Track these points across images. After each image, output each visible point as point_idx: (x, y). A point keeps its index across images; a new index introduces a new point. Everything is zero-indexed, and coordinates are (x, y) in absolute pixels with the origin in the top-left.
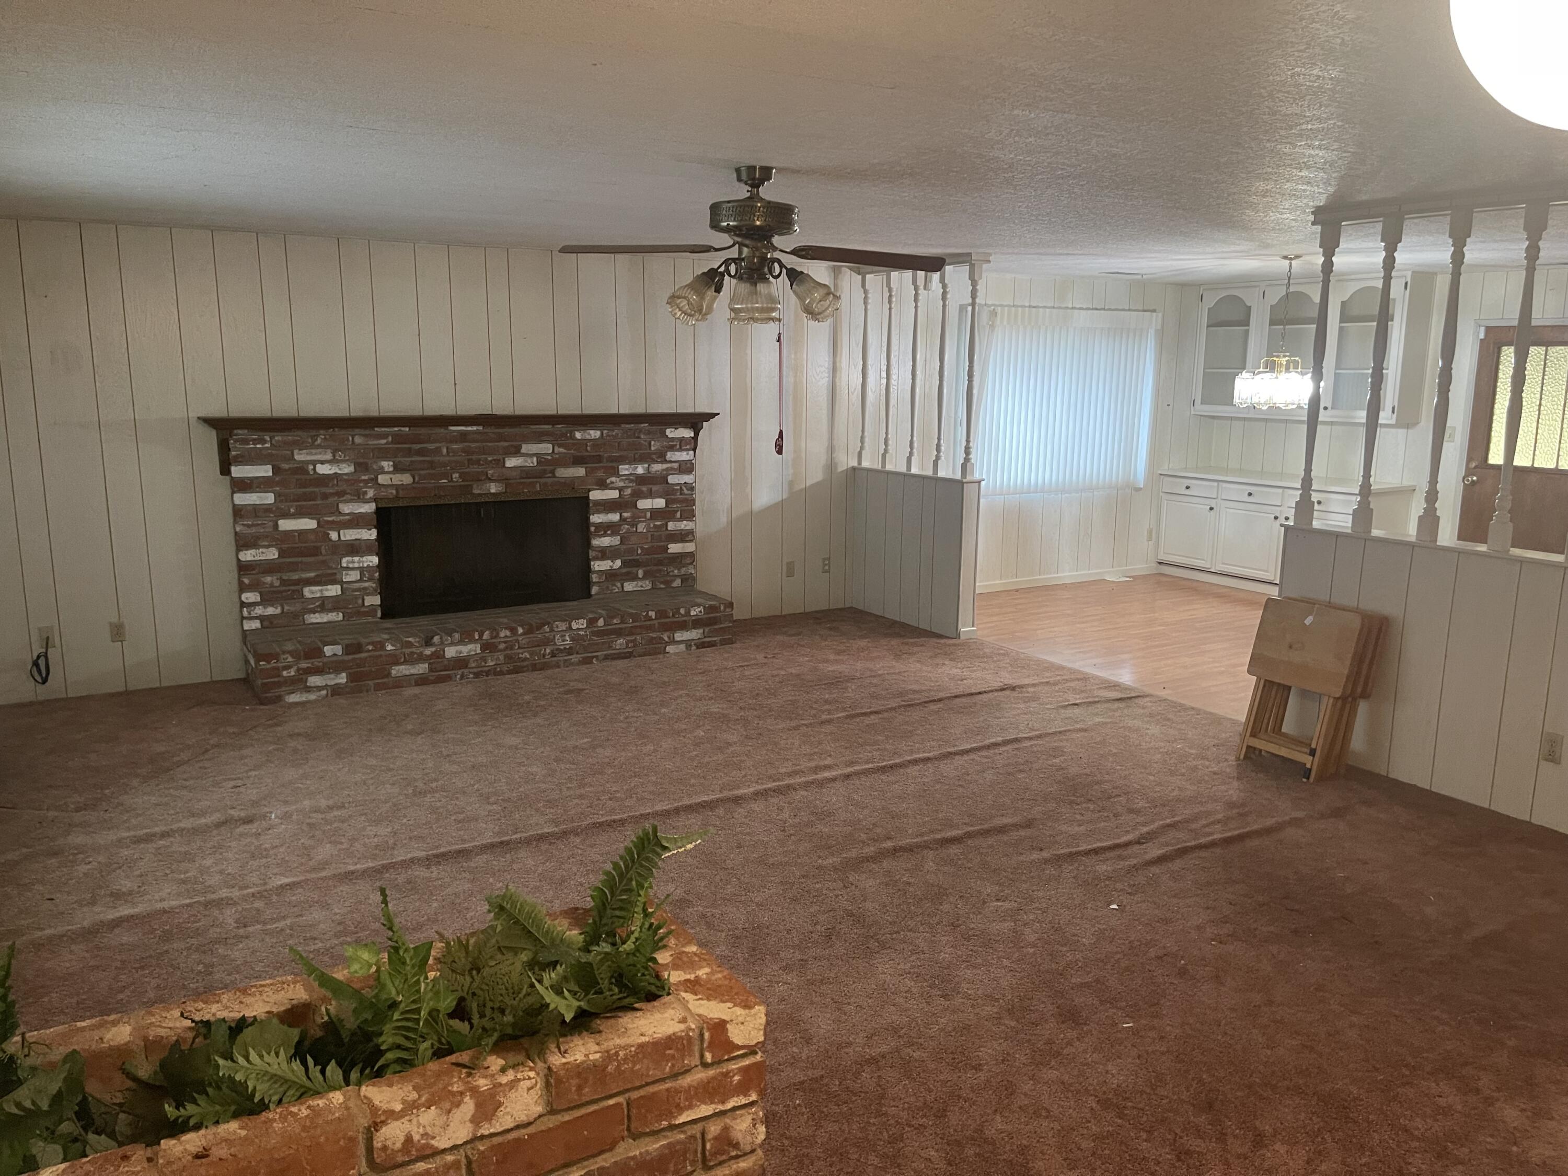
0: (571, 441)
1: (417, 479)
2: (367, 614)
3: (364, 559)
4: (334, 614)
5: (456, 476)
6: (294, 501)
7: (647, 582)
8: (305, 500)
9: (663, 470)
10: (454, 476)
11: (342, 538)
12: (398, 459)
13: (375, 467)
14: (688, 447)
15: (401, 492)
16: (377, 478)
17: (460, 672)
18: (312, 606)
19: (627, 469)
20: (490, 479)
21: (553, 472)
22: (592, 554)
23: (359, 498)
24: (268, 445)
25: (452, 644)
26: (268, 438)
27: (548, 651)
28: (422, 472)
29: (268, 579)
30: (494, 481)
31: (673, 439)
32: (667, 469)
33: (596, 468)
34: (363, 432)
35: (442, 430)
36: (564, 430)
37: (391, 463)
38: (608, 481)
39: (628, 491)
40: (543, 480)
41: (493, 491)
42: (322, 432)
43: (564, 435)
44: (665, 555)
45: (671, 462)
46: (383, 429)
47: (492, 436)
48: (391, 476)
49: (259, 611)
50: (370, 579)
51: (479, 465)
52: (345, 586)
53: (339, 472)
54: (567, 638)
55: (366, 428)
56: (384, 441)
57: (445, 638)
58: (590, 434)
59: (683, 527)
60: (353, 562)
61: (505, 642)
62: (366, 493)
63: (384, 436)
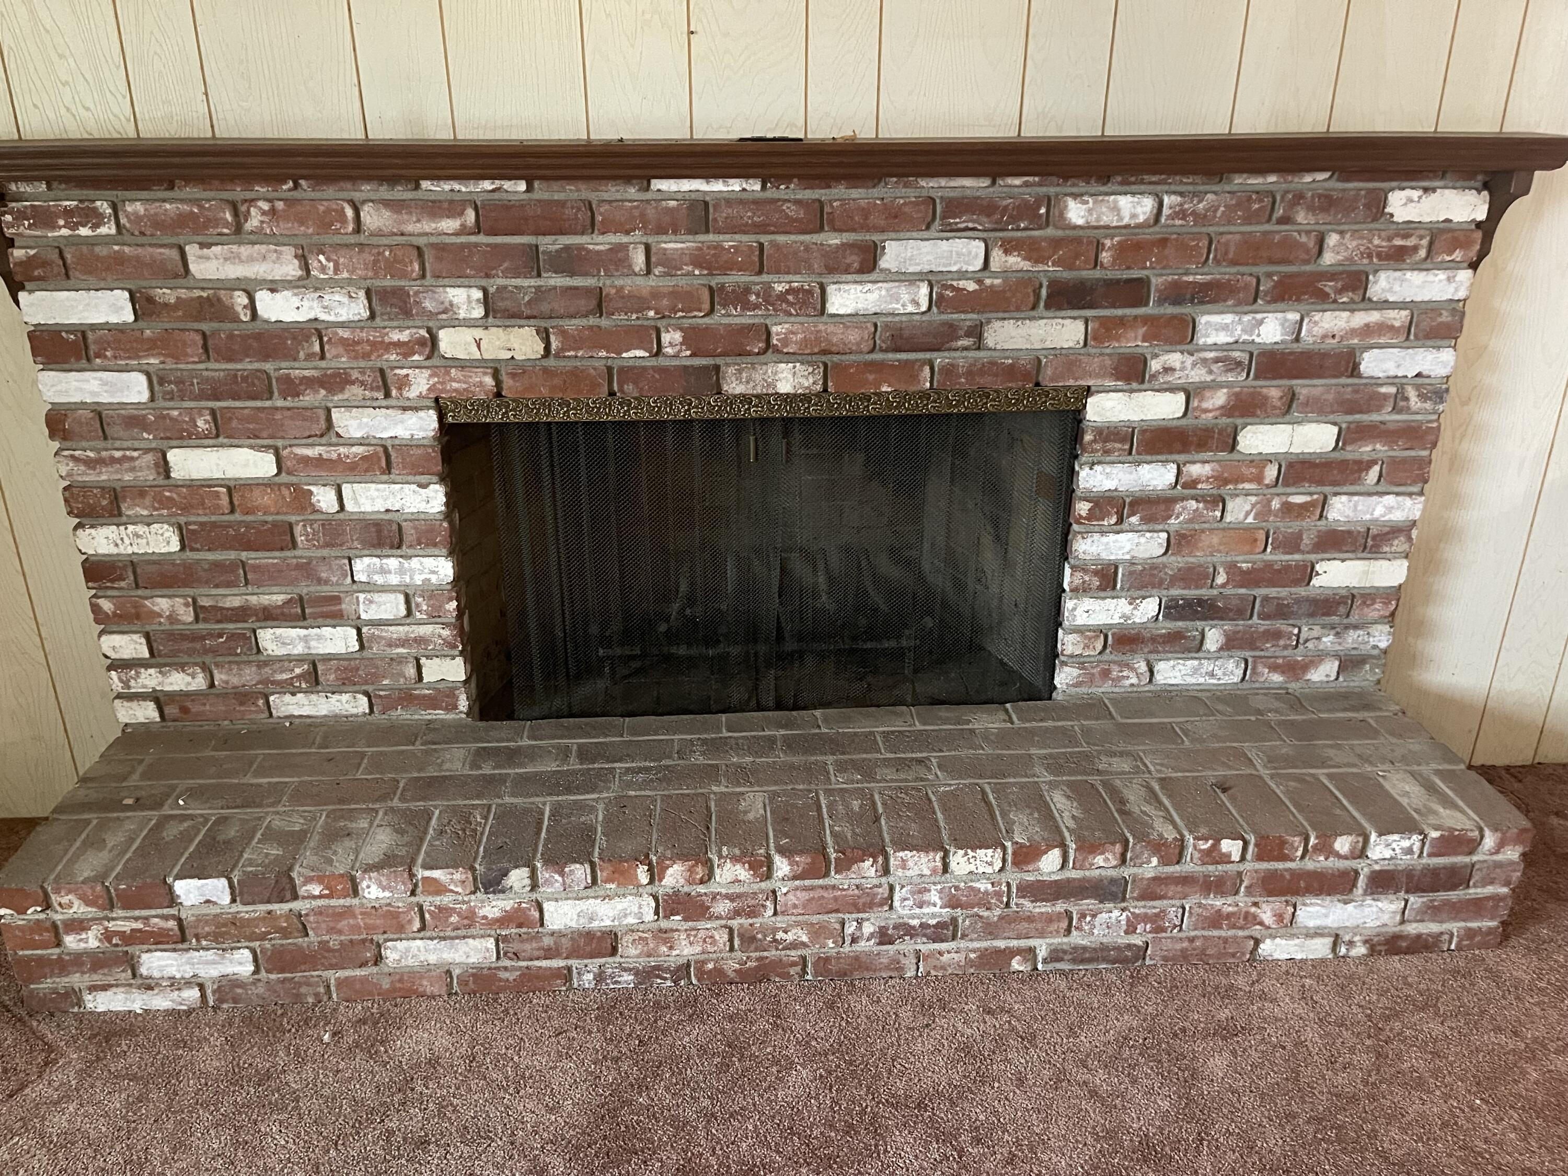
0: (1050, 232)
1: (555, 344)
2: (431, 702)
3: (415, 563)
4: (345, 697)
5: (671, 338)
6: (202, 396)
7: (1231, 665)
8: (236, 397)
9: (1353, 332)
10: (666, 338)
11: (349, 506)
12: (494, 285)
13: (428, 305)
14: (1458, 255)
15: (507, 382)
16: (434, 340)
17: (594, 964)
18: (285, 676)
19: (1225, 328)
20: (777, 351)
21: (977, 332)
22: (1068, 579)
23: (387, 395)
24: (108, 229)
25: (567, 893)
26: (104, 207)
27: (868, 929)
28: (572, 325)
29: (162, 604)
30: (790, 357)
31: (1409, 228)
32: (1367, 330)
33: (1122, 322)
34: (384, 192)
35: (632, 192)
36: (1029, 195)
37: (478, 294)
38: (1155, 365)
39: (1219, 398)
40: (939, 359)
41: (785, 387)
42: (261, 189)
43: (1026, 211)
44: (1302, 591)
45: (1386, 305)
46: (447, 186)
47: (791, 210)
48: (478, 333)
49: (149, 679)
50: (434, 616)
51: (747, 306)
52: (364, 630)
53: (323, 317)
54: (934, 897)
55: (392, 181)
56: (449, 225)
57: (543, 874)
58: (1116, 209)
59: (1378, 512)
60: (384, 571)
61: (731, 898)
62: (404, 383)
63: (452, 207)
